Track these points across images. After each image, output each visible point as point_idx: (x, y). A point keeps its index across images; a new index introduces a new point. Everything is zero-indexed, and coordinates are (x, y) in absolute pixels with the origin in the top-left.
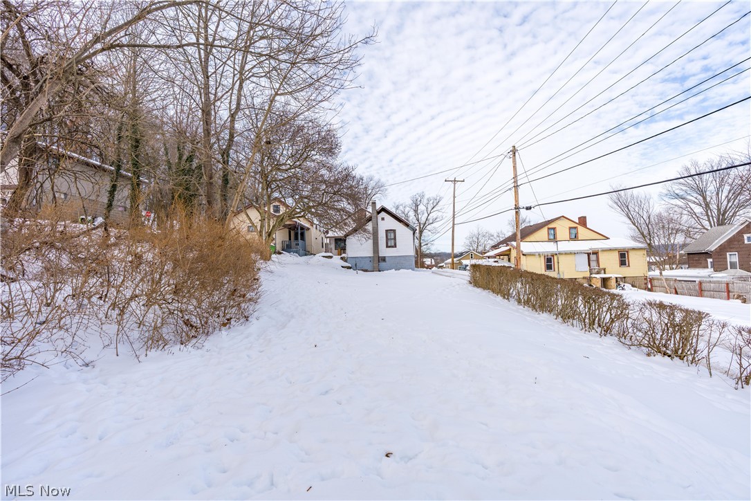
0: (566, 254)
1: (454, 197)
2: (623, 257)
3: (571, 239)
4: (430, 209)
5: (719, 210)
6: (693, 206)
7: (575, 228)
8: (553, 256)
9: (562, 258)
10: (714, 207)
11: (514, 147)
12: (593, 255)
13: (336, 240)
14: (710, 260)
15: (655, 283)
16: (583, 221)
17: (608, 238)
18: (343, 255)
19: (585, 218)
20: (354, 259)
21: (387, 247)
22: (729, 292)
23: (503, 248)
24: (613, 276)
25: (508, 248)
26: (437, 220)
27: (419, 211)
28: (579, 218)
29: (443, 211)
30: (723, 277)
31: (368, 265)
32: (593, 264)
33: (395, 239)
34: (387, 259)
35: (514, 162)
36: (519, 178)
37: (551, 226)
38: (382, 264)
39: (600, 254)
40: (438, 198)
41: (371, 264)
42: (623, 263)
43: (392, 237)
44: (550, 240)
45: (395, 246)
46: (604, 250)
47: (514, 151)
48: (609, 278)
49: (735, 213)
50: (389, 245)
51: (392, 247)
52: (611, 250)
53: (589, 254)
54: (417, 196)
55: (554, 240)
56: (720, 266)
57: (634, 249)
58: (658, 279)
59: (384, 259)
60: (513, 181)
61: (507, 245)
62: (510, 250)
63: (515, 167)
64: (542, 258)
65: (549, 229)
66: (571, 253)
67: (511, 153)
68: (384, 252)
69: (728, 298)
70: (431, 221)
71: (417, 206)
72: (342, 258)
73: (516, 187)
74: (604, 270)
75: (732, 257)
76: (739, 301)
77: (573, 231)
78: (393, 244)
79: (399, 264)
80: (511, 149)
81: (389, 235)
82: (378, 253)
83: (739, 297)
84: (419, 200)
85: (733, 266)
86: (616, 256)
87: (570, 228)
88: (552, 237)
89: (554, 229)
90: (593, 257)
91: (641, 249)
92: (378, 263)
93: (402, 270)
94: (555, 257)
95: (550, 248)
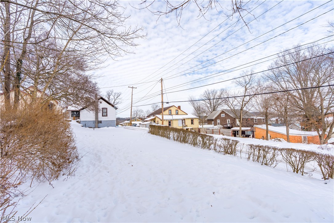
0: (175, 120)
1: (132, 95)
2: (192, 121)
3: (176, 114)
4: (115, 98)
5: (213, 106)
6: (207, 104)
7: (178, 110)
8: (171, 121)
9: (174, 121)
10: (212, 104)
11: (162, 78)
12: (183, 120)
13: (72, 111)
14: (213, 122)
15: (201, 130)
16: (179, 107)
17: (187, 114)
18: (78, 120)
19: (180, 106)
20: (84, 122)
21: (103, 116)
22: (220, 132)
23: (152, 117)
24: (190, 128)
25: (154, 117)
26: (119, 103)
27: (110, 98)
28: (178, 106)
29: (122, 99)
30: (216, 127)
31: (93, 125)
32: (184, 123)
33: (107, 112)
34: (102, 122)
35: (162, 84)
36: (163, 91)
37: (169, 109)
38: (100, 124)
39: (186, 120)
40: (120, 93)
41: (94, 124)
42: (192, 123)
43: (106, 111)
44: (169, 115)
45: (107, 116)
46: (187, 119)
47: (162, 80)
48: (188, 129)
49: (217, 107)
50: (104, 115)
51: (105, 116)
52: (189, 119)
53: (182, 120)
54: (110, 91)
55: (170, 114)
56: (215, 124)
57: (195, 118)
58: (202, 129)
59: (101, 122)
60: (161, 91)
61: (154, 116)
62: (155, 118)
63: (162, 86)
64: (168, 121)
65: (169, 110)
66: (177, 120)
67: (161, 81)
68: (101, 118)
69: (220, 134)
70: (116, 104)
71: (109, 96)
72: (77, 122)
73: (162, 94)
74: (187, 126)
75: (218, 121)
76: (222, 135)
77: (177, 111)
78: (105, 115)
79: (109, 124)
80: (161, 79)
81: (104, 110)
82: (98, 119)
83: (222, 134)
84: (111, 93)
85: (219, 124)
86: (190, 121)
87: (176, 110)
88: (170, 113)
89: (171, 110)
90: (183, 121)
91: (197, 118)
92: (97, 124)
93: (110, 128)
94: (172, 121)
95: (170, 117)
